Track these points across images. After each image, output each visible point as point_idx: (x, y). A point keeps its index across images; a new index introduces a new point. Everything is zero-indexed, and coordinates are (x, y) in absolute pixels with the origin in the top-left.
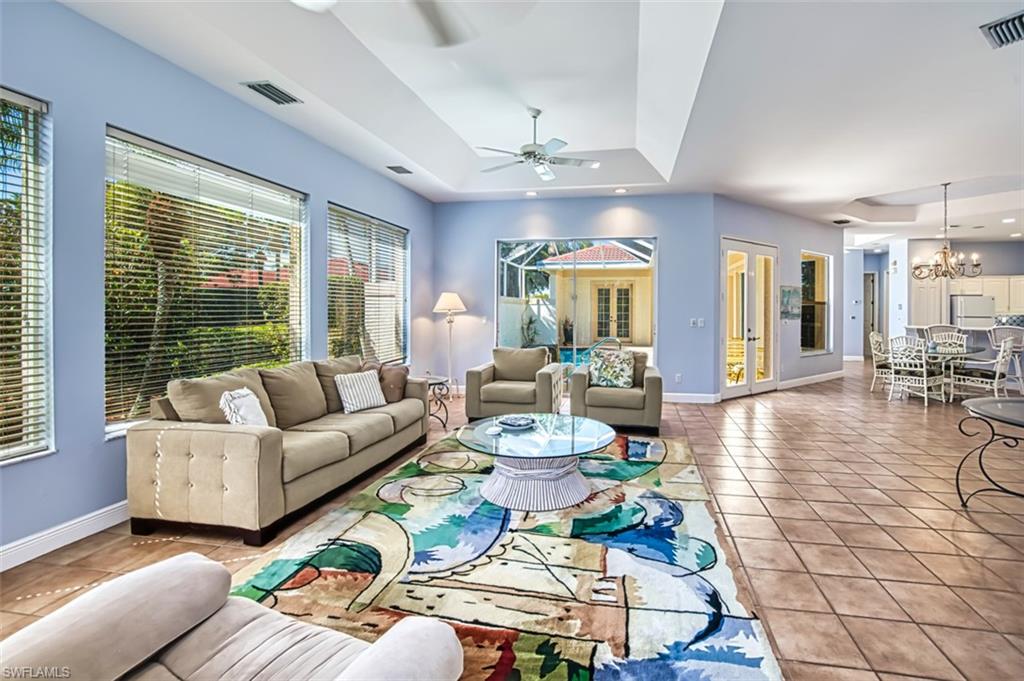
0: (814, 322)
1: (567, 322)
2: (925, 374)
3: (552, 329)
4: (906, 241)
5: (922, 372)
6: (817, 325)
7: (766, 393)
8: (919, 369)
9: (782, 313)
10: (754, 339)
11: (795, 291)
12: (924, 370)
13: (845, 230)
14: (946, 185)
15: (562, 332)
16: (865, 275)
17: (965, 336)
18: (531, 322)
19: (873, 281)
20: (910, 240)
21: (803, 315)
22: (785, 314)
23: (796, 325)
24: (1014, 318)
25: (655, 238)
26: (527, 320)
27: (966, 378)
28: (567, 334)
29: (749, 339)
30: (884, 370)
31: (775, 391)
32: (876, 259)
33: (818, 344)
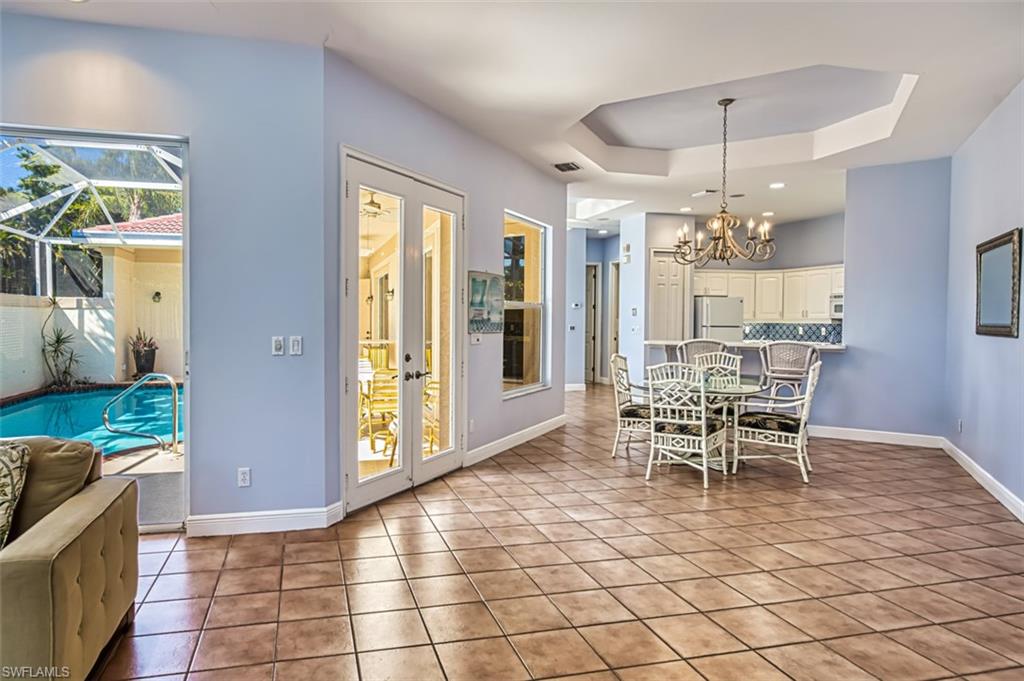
0: (522, 335)
1: (139, 338)
2: (704, 431)
3: (110, 353)
4: (644, 214)
5: (699, 427)
6: (526, 339)
7: (442, 478)
8: (694, 422)
9: (471, 322)
10: (418, 375)
11: (495, 279)
12: (703, 422)
13: (569, 186)
14: (727, 102)
15: (132, 356)
16: (588, 266)
17: (739, 358)
18: (59, 341)
19: (595, 276)
20: (647, 214)
21: (507, 325)
22: (477, 324)
23: (496, 341)
24: (758, 327)
25: (186, 141)
26: (51, 337)
27: (757, 430)
28: (144, 358)
29: (408, 377)
30: (632, 420)
31: (460, 470)
32: (601, 244)
33: (528, 376)
